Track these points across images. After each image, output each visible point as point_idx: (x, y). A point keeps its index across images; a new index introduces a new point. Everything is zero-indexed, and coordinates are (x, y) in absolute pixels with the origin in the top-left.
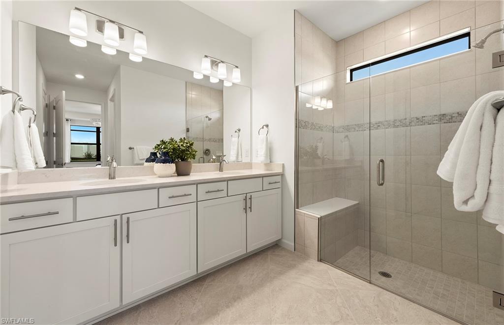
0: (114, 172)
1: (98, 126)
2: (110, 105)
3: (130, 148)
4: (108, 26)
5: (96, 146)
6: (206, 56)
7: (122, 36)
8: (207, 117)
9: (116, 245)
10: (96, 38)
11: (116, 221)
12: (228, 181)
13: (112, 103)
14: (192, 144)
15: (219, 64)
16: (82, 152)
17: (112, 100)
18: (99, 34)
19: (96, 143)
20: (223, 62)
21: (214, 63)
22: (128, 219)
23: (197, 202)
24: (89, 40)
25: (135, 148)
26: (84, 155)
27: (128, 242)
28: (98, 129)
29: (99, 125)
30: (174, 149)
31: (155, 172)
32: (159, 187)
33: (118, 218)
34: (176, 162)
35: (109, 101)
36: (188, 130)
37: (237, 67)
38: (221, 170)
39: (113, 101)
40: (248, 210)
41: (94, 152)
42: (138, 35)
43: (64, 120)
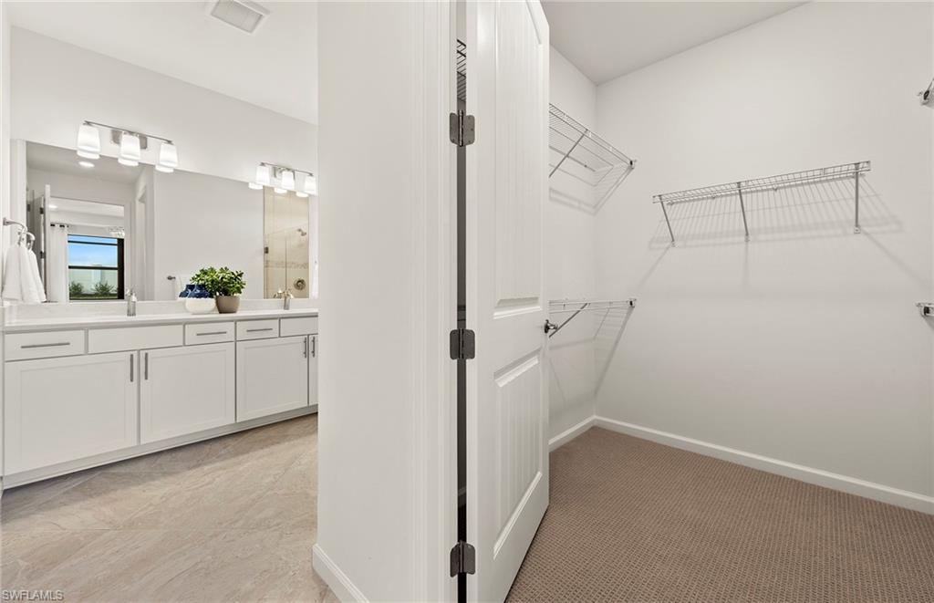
0: (134, 308)
1: (121, 237)
2: (139, 207)
3: (170, 278)
4: (125, 138)
5: (116, 271)
6: (263, 164)
7: (144, 146)
8: (300, 230)
9: (132, 380)
10: (111, 150)
11: (132, 356)
12: (280, 319)
13: (143, 205)
14: (240, 275)
15: (284, 172)
16: (90, 282)
17: (142, 200)
18: (115, 146)
19: (116, 266)
20: (289, 170)
21: (276, 170)
22: (146, 354)
23: (236, 341)
24: (102, 154)
25: (177, 278)
26: (94, 288)
27: (146, 378)
28: (121, 242)
29: (123, 235)
30: (213, 281)
31: (187, 307)
32: (185, 323)
33: (135, 354)
34: (217, 297)
35: (137, 202)
36: (267, 251)
37: (311, 175)
38: (286, 307)
39: (143, 202)
40: (311, 355)
41: (113, 284)
42: (164, 146)
43: (48, 225)
